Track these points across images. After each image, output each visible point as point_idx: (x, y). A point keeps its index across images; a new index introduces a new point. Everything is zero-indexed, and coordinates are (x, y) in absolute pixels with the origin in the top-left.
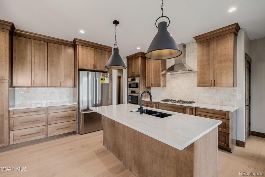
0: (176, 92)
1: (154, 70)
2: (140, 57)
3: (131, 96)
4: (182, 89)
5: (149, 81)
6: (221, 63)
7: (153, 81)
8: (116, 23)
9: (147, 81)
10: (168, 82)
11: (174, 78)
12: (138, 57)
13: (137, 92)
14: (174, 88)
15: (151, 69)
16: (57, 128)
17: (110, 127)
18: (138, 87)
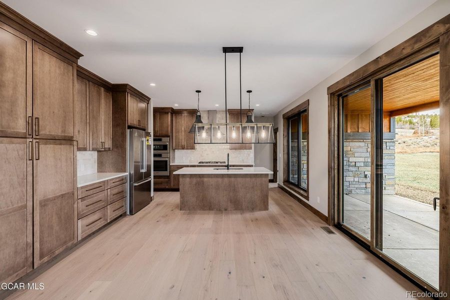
1: (185, 131)
2: (170, 114)
5: (179, 142)
7: (184, 143)
8: (198, 92)
9: (176, 142)
12: (168, 113)
13: (163, 155)
15: (181, 129)
16: (114, 209)
17: (194, 188)
18: (167, 150)
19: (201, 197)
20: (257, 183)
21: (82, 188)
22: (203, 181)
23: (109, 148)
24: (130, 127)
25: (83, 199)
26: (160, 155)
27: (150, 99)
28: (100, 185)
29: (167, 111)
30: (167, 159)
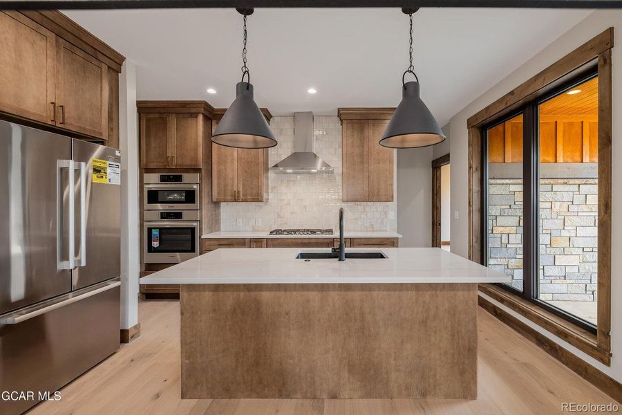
0: (292, 213)
2: (201, 117)
3: (161, 229)
4: (305, 207)
5: (226, 186)
6: (379, 163)
7: (237, 186)
9: (219, 184)
10: (272, 190)
11: (289, 181)
13: (185, 215)
14: (289, 204)
15: (232, 155)
17: (229, 323)
18: (194, 203)
19: (250, 353)
22: (258, 303)
26: (178, 216)
27: (123, 59)
29: (193, 110)
30: (195, 224)
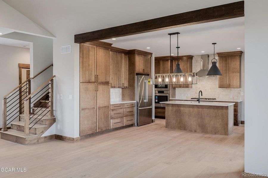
2: (169, 61)
3: (158, 96)
4: (206, 90)
6: (233, 73)
12: (168, 60)
13: (165, 92)
16: (127, 120)
17: (174, 114)
18: (167, 88)
19: (178, 120)
20: (218, 114)
21: (112, 105)
22: (180, 110)
23: (127, 87)
24: (137, 74)
25: (113, 110)
27: (152, 54)
28: (120, 105)
29: (167, 59)
30: (168, 95)
